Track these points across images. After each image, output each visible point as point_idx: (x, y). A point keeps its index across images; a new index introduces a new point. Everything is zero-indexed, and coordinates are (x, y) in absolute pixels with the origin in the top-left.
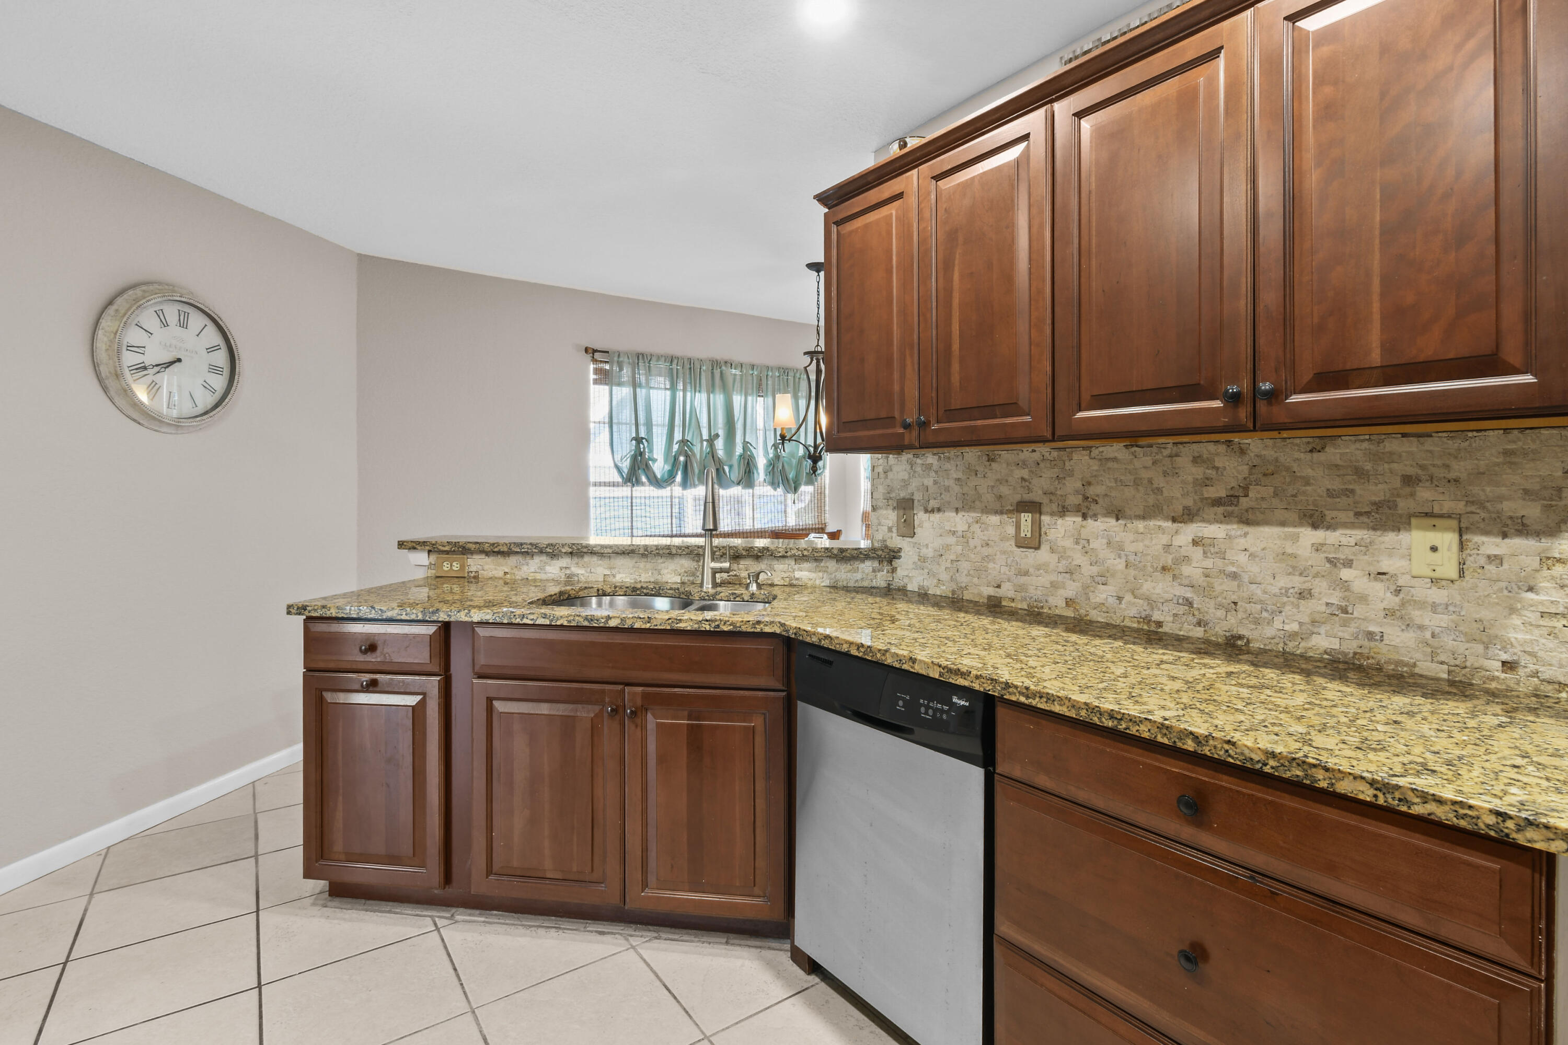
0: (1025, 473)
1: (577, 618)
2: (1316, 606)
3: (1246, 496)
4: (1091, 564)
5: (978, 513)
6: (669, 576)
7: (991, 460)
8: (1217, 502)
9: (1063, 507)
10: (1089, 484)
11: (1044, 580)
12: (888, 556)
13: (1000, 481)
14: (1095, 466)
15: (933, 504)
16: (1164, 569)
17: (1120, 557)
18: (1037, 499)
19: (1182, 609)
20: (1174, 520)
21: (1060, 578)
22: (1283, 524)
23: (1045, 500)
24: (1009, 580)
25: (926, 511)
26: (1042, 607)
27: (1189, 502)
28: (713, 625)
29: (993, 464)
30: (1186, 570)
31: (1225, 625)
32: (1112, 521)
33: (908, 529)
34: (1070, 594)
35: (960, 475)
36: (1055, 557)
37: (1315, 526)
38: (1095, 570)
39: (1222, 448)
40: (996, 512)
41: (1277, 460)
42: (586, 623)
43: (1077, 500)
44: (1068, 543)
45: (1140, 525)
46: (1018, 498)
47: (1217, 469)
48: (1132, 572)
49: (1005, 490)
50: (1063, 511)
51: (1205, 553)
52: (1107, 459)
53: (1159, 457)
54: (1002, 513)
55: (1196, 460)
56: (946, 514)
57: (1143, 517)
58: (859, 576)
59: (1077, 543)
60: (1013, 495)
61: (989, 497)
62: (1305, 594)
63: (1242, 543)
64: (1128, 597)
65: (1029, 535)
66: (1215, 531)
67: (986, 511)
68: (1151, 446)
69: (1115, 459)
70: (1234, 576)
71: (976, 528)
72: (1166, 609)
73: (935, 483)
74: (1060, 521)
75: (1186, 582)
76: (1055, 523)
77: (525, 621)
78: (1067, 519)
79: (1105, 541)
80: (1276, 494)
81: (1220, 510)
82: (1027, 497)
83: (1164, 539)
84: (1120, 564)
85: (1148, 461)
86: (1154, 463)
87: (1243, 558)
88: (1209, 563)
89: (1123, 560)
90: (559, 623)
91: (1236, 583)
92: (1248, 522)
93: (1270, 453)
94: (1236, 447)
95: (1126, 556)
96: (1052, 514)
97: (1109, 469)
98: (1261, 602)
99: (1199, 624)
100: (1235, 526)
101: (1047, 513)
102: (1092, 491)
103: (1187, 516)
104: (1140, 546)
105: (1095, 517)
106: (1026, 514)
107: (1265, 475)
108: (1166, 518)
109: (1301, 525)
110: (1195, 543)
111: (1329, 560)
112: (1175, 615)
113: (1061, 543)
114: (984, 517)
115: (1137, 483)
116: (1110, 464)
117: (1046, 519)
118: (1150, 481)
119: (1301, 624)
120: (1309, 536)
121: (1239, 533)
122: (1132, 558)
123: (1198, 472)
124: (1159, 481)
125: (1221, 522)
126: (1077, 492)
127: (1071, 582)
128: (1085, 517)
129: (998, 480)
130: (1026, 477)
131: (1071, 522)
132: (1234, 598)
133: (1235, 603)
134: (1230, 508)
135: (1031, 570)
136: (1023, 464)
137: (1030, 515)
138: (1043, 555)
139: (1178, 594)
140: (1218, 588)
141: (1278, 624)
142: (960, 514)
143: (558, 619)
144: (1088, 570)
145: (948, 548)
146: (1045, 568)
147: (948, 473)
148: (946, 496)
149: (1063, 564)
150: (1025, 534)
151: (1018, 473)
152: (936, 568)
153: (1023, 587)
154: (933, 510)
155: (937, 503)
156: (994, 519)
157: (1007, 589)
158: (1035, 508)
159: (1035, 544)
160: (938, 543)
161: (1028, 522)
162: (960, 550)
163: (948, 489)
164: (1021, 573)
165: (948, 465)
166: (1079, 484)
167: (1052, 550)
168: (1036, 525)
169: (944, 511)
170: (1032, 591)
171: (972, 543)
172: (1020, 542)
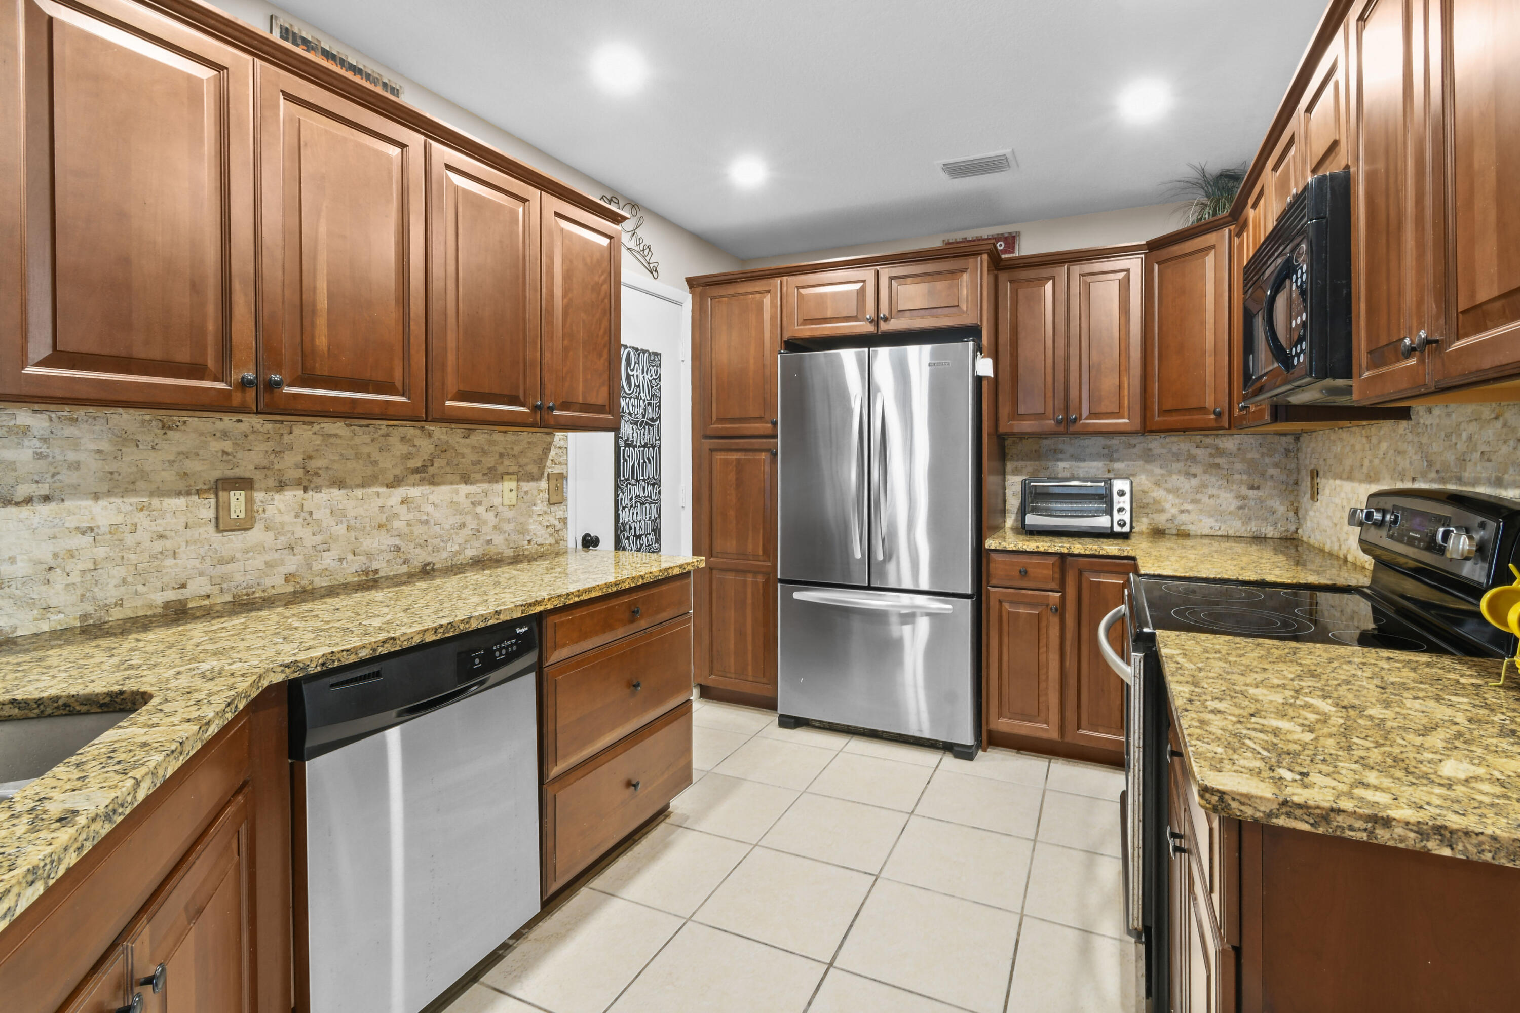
0: (228, 446)
2: (466, 532)
3: (432, 466)
4: (314, 534)
5: (142, 496)
7: (166, 427)
8: (416, 471)
9: (280, 482)
10: (310, 458)
11: (258, 562)
13: (186, 455)
14: (318, 440)
15: (23, 491)
16: (380, 526)
17: (342, 523)
18: (247, 475)
19: (390, 556)
20: (387, 486)
21: (276, 556)
22: (452, 483)
23: (257, 476)
24: (201, 574)
25: (7, 502)
26: (254, 592)
27: (397, 471)
29: (170, 433)
30: (396, 524)
31: (421, 558)
32: (336, 493)
34: (292, 568)
35: (105, 446)
36: (271, 534)
37: (466, 483)
38: (318, 539)
39: (418, 432)
40: (179, 494)
41: (447, 441)
43: (300, 473)
44: (288, 518)
45: (359, 492)
46: (217, 474)
47: (414, 446)
48: (353, 534)
49: (192, 466)
50: (281, 486)
51: (408, 509)
52: (330, 435)
53: (376, 436)
54: (188, 493)
55: (403, 439)
56: (67, 504)
57: (363, 486)
59: (297, 516)
60: (204, 470)
61: (169, 476)
62: (463, 526)
63: (432, 498)
64: (350, 557)
65: (242, 515)
66: (414, 492)
67: (161, 492)
68: (368, 426)
69: (336, 435)
70: (426, 522)
71: (141, 518)
72: (381, 558)
73: (39, 456)
74: (277, 496)
75: (396, 533)
76: (272, 499)
78: (286, 493)
79: (328, 511)
80: (448, 464)
81: (418, 476)
82: (230, 473)
83: (380, 502)
84: (341, 529)
85: (367, 438)
86: (373, 440)
87: (430, 509)
88: (411, 516)
89: (344, 526)
91: (426, 527)
92: (433, 483)
93: (444, 437)
94: (426, 432)
95: (348, 521)
96: (267, 490)
97: (332, 444)
98: (441, 536)
99: (404, 563)
100: (427, 487)
101: (261, 490)
102: (313, 465)
103: (395, 483)
104: (361, 511)
105: (318, 489)
106: (237, 493)
107: (442, 452)
108: (382, 485)
109: (460, 483)
110: (402, 503)
111: (473, 503)
112: (388, 561)
113: (278, 519)
114: (155, 502)
115: (358, 456)
116: (332, 440)
117: (259, 496)
118: (369, 456)
119: (460, 545)
120: (464, 489)
121: (428, 492)
122: (352, 522)
123: (403, 449)
124: (376, 455)
125: (418, 485)
126: (297, 466)
127: (292, 557)
128: (306, 490)
129: (179, 453)
130: (230, 450)
131: (291, 497)
132: (425, 537)
133: (426, 541)
134: (423, 475)
135: (238, 555)
136: (225, 434)
137: (243, 493)
138: (256, 535)
139: (390, 544)
140: (416, 533)
141: (449, 549)
142: (103, 503)
144: (310, 540)
145: (71, 554)
146: (261, 548)
147: (74, 443)
148: (68, 477)
149: (282, 541)
150: (233, 516)
151: (216, 446)
152: (38, 591)
153: (224, 578)
154: (29, 501)
155: (44, 490)
156: (180, 502)
157: (198, 587)
158: (245, 484)
159: (245, 525)
160: (44, 552)
161: (237, 501)
162: (101, 552)
163: (76, 466)
164: (222, 561)
165: (69, 431)
166: (300, 458)
167: (267, 529)
168: (250, 502)
169: (63, 500)
170: (239, 578)
171: (130, 540)
172: (221, 524)
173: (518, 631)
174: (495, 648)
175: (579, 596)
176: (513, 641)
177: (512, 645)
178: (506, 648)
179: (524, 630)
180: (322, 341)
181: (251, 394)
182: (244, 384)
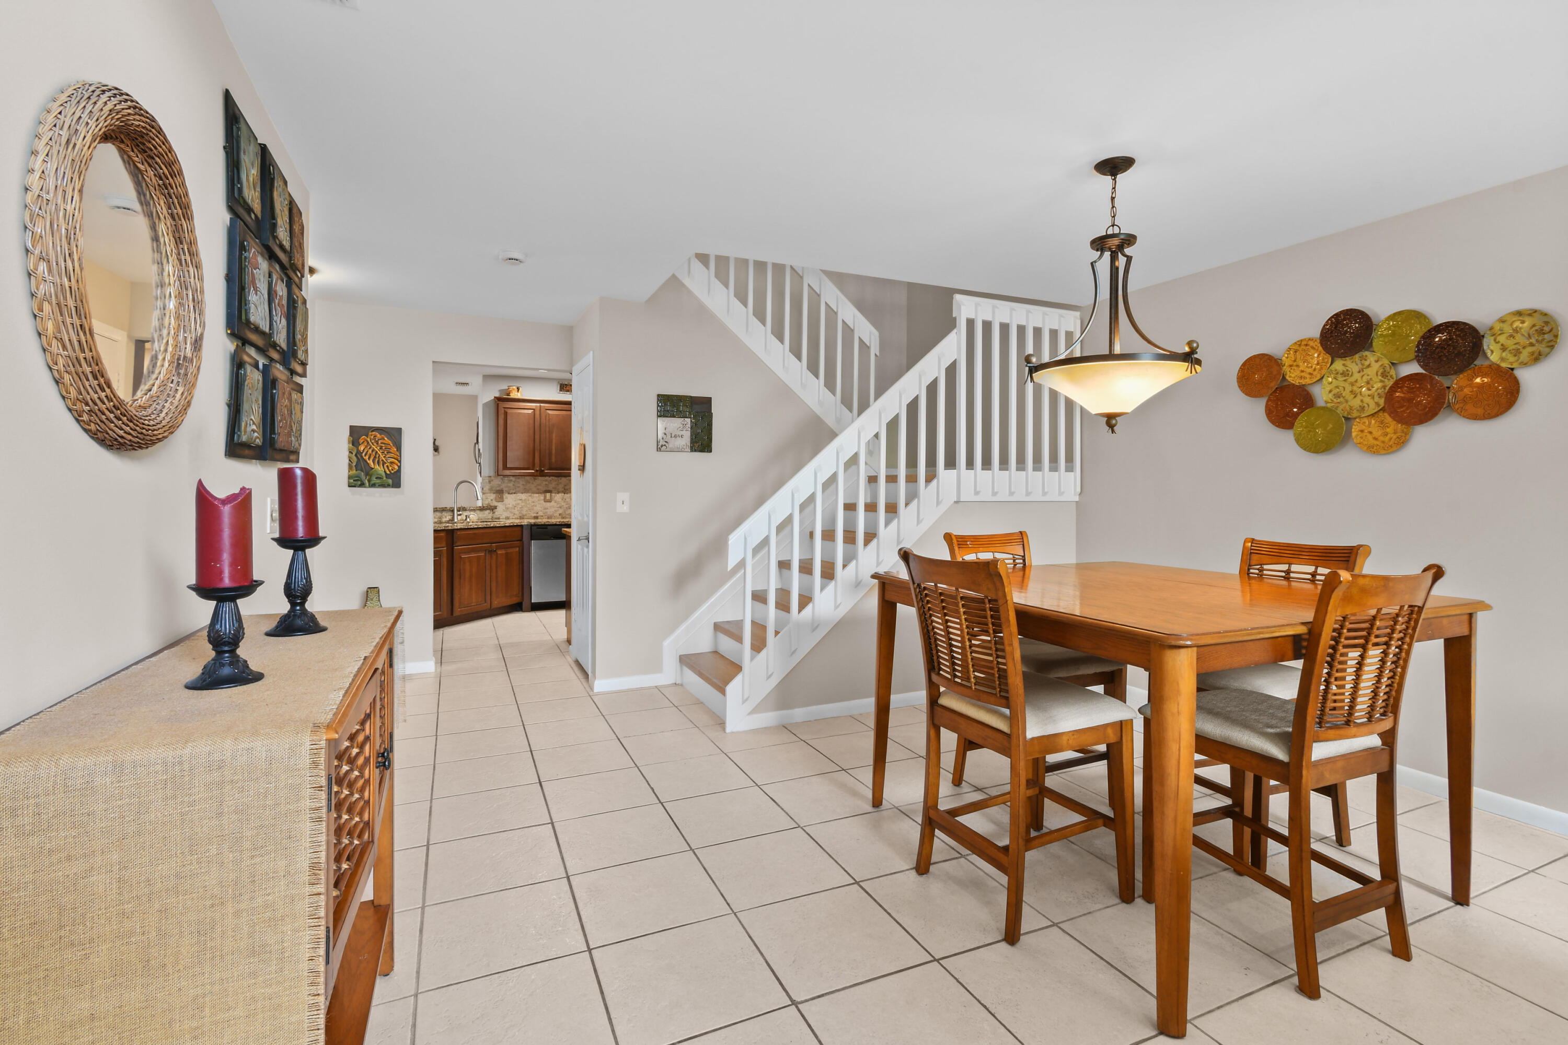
0: (547, 483)
1: (484, 525)
5: (530, 493)
7: (535, 479)
10: (566, 486)
11: (553, 510)
12: (493, 509)
13: (538, 485)
15: (511, 491)
18: (551, 489)
21: (557, 509)
23: (553, 490)
24: (541, 511)
25: (509, 494)
26: (552, 517)
28: (514, 524)
33: (501, 500)
34: (561, 512)
35: (523, 483)
36: (556, 504)
40: (537, 493)
42: (486, 526)
43: (563, 489)
44: (560, 500)
46: (544, 489)
49: (540, 487)
50: (558, 492)
54: (538, 493)
58: (485, 515)
59: (562, 500)
60: (542, 488)
61: (535, 489)
65: (549, 499)
67: (533, 493)
71: (530, 498)
73: (513, 485)
74: (558, 495)
76: (556, 495)
82: (547, 489)
96: (555, 493)
113: (558, 500)
114: (533, 495)
117: (553, 494)
127: (561, 509)
128: (565, 493)
131: (561, 495)
135: (549, 508)
136: (546, 480)
138: (553, 503)
142: (523, 494)
144: (565, 506)
145: (518, 504)
146: (553, 507)
147: (519, 482)
148: (518, 489)
149: (558, 506)
150: (547, 499)
151: (544, 483)
152: (513, 510)
153: (546, 513)
154: (512, 494)
155: (514, 491)
156: (537, 495)
157: (540, 514)
158: (550, 492)
159: (550, 501)
160: (514, 503)
161: (548, 495)
162: (523, 504)
163: (519, 487)
164: (545, 509)
165: (518, 480)
166: (563, 486)
167: (555, 502)
168: (551, 496)
169: (517, 494)
170: (549, 513)
171: (528, 502)
172: (546, 501)
180: (553, 460)
181: (539, 472)
182: (537, 471)
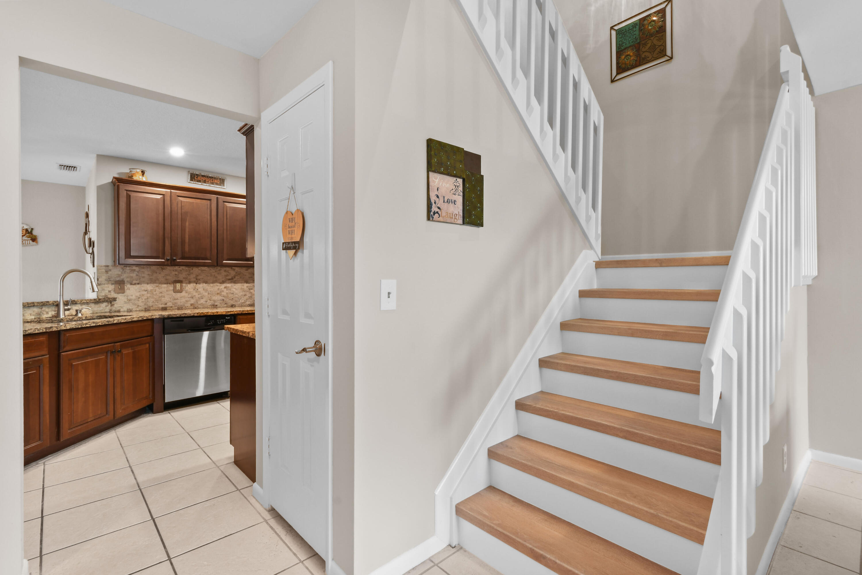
0: (177, 273)
1: (104, 322)
2: (247, 297)
3: (235, 278)
4: (198, 295)
5: (157, 284)
6: (28, 316)
7: (162, 269)
8: (230, 279)
9: (190, 281)
10: (198, 276)
11: (183, 300)
12: (111, 301)
13: (167, 275)
14: (200, 272)
15: (134, 282)
16: (218, 294)
17: (206, 292)
18: (181, 280)
19: (221, 302)
20: (220, 283)
21: (188, 299)
22: (241, 283)
23: (184, 280)
24: (170, 302)
25: (131, 284)
26: (183, 307)
27: (223, 279)
28: (142, 318)
29: (163, 270)
30: (223, 293)
31: (231, 303)
32: (205, 284)
33: (122, 291)
34: (192, 302)
35: (150, 273)
36: (187, 294)
37: (247, 283)
38: (200, 296)
39: (230, 269)
40: (165, 284)
41: (240, 272)
42: (107, 323)
43: (195, 279)
44: (192, 290)
45: (212, 285)
46: (174, 279)
47: (229, 273)
48: (210, 295)
49: (168, 277)
50: (190, 282)
51: (227, 289)
52: (203, 270)
53: (217, 270)
54: (167, 284)
55: (225, 271)
56: (142, 285)
57: (213, 283)
58: (101, 308)
59: (194, 290)
60: (171, 278)
61: (162, 280)
62: (245, 295)
63: (234, 287)
64: (209, 301)
65: (179, 289)
66: (229, 285)
67: (161, 283)
68: (214, 268)
69: (205, 270)
70: (233, 293)
71: (157, 288)
72: (218, 302)
73: (137, 275)
74: (189, 285)
75: (223, 296)
76: (187, 286)
77: (87, 326)
78: (191, 284)
79: (202, 289)
80: (240, 278)
81: (230, 281)
82: (177, 279)
83: (218, 287)
84: (207, 294)
85: (214, 271)
86: (216, 271)
87: (234, 290)
88: (228, 291)
89: (207, 293)
90: (98, 324)
91: (233, 295)
92: (235, 283)
93: (239, 270)
94: (233, 269)
95: (208, 292)
96: (186, 283)
97: (204, 272)
98: (238, 298)
99: (225, 304)
100: (233, 284)
101: (184, 283)
102: (199, 278)
103: (223, 282)
104: (212, 289)
105: (200, 283)
106: (178, 284)
107: (238, 274)
108: (218, 283)
109: (244, 283)
110: (225, 288)
111: (249, 289)
112: (220, 303)
113: (189, 290)
114: (160, 285)
115: (211, 275)
116: (204, 271)
117: (184, 285)
118: (214, 275)
119: (244, 300)
120: (246, 285)
121: (233, 285)
122: (210, 292)
123: (226, 273)
124: (216, 275)
125: (230, 283)
126: (194, 278)
127: (192, 300)
128: (196, 284)
130: (177, 274)
131: (192, 285)
132: (233, 298)
133: (233, 299)
134: (232, 281)
135: (179, 298)
136: (176, 270)
137: (180, 284)
138: (183, 294)
139: (221, 298)
140: (229, 296)
141: (241, 301)
142: (149, 285)
143: (98, 323)
144: (197, 296)
145: (143, 295)
146: (184, 297)
147: (143, 272)
148: (142, 279)
149: (190, 296)
150: (177, 289)
151: (174, 273)
152: (136, 302)
153: (175, 303)
154: (135, 284)
155: (138, 282)
156: (165, 285)
157: (169, 304)
158: (180, 282)
159: (180, 291)
160: (138, 294)
161: (178, 286)
162: (149, 295)
163: (144, 277)
164: (175, 299)
165: (143, 270)
166: (195, 276)
167: (186, 292)
168: (181, 286)
169: (141, 284)
170: (179, 303)
171: (155, 293)
172: (175, 291)
173: (226, 318)
174: (218, 321)
175: (247, 312)
176: (224, 320)
177: (224, 321)
178: (222, 321)
179: (228, 318)
180: (187, 249)
181: (169, 262)
182: (168, 260)
